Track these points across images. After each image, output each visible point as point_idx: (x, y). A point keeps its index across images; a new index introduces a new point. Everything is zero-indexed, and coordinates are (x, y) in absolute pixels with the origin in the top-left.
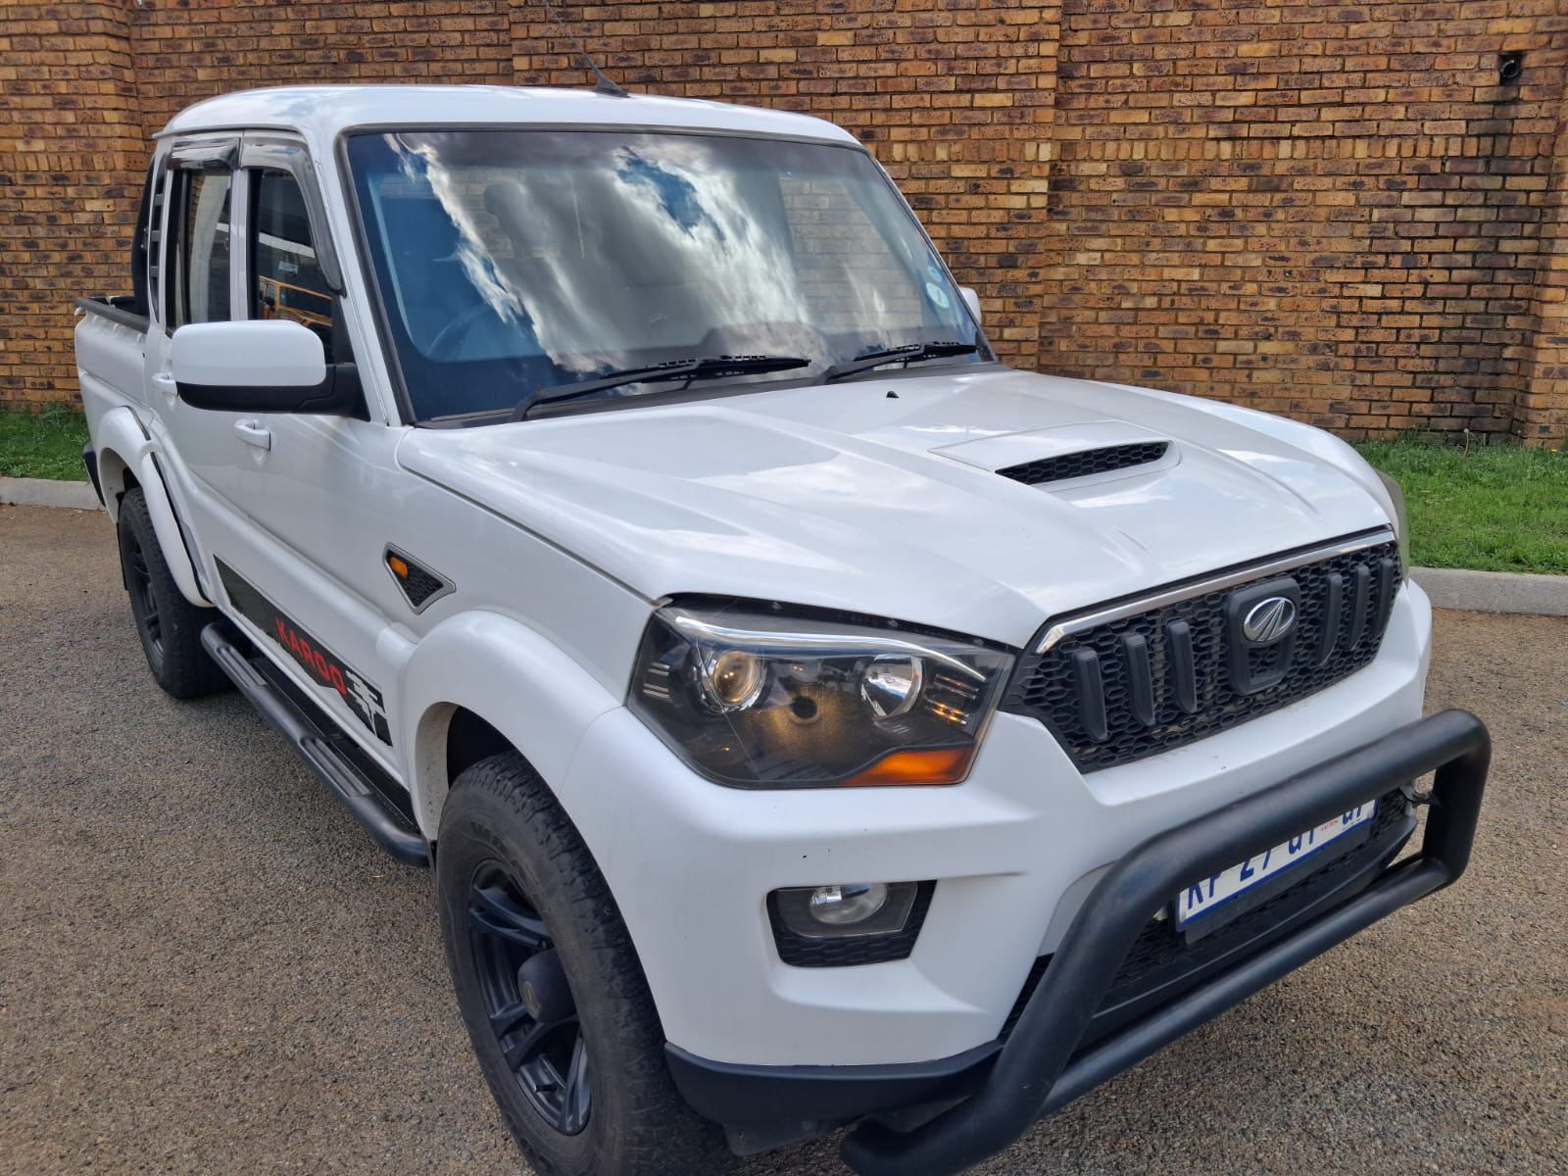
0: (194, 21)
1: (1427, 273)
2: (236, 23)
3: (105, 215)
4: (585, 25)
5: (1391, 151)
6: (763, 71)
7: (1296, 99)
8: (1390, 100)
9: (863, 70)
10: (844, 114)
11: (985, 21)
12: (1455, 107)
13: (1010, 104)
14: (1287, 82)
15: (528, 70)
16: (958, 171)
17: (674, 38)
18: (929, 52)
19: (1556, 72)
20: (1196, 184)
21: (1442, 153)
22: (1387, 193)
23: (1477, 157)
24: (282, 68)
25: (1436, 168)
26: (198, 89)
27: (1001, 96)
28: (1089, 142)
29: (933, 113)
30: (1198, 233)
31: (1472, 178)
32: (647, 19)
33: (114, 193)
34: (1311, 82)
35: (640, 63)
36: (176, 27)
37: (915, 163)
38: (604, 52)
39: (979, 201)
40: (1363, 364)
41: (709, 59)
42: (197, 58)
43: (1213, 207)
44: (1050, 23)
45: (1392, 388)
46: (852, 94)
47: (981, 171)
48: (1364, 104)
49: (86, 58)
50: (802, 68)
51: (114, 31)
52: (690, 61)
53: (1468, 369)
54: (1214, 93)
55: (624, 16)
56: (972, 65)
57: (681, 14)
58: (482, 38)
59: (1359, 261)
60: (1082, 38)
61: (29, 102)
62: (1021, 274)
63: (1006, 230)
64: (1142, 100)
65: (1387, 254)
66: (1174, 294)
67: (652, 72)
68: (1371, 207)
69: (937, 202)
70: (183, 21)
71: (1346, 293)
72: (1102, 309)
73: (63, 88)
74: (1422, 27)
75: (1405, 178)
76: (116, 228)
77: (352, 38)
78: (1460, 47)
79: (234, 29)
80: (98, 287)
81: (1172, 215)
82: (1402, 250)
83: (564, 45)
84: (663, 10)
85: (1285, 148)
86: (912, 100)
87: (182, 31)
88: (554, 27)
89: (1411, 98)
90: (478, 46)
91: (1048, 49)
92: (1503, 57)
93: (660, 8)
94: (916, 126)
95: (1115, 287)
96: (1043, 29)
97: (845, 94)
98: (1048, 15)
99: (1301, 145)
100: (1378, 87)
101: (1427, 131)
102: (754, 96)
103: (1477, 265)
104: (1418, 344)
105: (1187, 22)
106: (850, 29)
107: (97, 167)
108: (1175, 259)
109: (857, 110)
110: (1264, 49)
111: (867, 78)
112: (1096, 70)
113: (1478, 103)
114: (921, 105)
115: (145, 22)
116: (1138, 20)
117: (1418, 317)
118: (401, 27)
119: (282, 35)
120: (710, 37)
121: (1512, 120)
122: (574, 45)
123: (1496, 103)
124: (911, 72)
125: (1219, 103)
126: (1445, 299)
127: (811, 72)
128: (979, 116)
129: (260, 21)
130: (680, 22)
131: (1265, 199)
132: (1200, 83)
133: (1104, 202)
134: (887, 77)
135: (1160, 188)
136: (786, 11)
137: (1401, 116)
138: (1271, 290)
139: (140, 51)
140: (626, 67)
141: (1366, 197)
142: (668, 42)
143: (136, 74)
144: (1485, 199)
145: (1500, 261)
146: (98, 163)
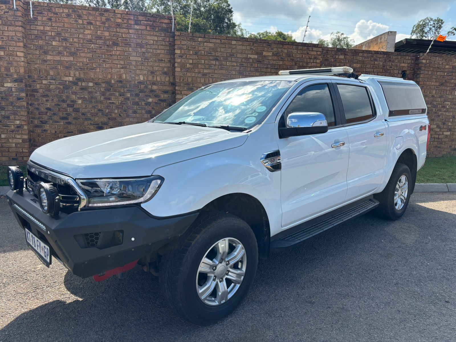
0: (53, 25)
2: (70, 28)
3: (13, 89)
4: (199, 43)
6: (248, 60)
15: (180, 54)
17: (224, 49)
18: (291, 59)
19: (412, 75)
24: (87, 45)
26: (52, 48)
32: (217, 43)
33: (18, 81)
35: (214, 55)
36: (45, 27)
38: (203, 51)
41: (234, 56)
42: (53, 38)
46: (271, 68)
49: (12, 34)
50: (259, 60)
51: (23, 25)
52: (228, 56)
55: (210, 41)
56: (301, 63)
58: (159, 43)
67: (217, 58)
70: (49, 25)
76: (17, 93)
77: (115, 38)
78: (395, 69)
79: (69, 30)
80: (7, 114)
84: (222, 41)
87: (48, 28)
88: (189, 42)
90: (158, 45)
91: (318, 61)
92: (403, 71)
93: (221, 40)
96: (318, 56)
97: (269, 68)
98: (319, 53)
102: (245, 67)
105: (343, 58)
106: (271, 52)
107: (11, 71)
109: (272, 73)
111: (275, 64)
115: (33, 24)
119: (88, 34)
120: (234, 49)
122: (195, 48)
124: (286, 64)
127: (261, 62)
129: (80, 29)
130: (226, 45)
136: (255, 45)
139: (29, 33)
140: (210, 56)
142: (222, 50)
143: (26, 40)
146: (12, 70)
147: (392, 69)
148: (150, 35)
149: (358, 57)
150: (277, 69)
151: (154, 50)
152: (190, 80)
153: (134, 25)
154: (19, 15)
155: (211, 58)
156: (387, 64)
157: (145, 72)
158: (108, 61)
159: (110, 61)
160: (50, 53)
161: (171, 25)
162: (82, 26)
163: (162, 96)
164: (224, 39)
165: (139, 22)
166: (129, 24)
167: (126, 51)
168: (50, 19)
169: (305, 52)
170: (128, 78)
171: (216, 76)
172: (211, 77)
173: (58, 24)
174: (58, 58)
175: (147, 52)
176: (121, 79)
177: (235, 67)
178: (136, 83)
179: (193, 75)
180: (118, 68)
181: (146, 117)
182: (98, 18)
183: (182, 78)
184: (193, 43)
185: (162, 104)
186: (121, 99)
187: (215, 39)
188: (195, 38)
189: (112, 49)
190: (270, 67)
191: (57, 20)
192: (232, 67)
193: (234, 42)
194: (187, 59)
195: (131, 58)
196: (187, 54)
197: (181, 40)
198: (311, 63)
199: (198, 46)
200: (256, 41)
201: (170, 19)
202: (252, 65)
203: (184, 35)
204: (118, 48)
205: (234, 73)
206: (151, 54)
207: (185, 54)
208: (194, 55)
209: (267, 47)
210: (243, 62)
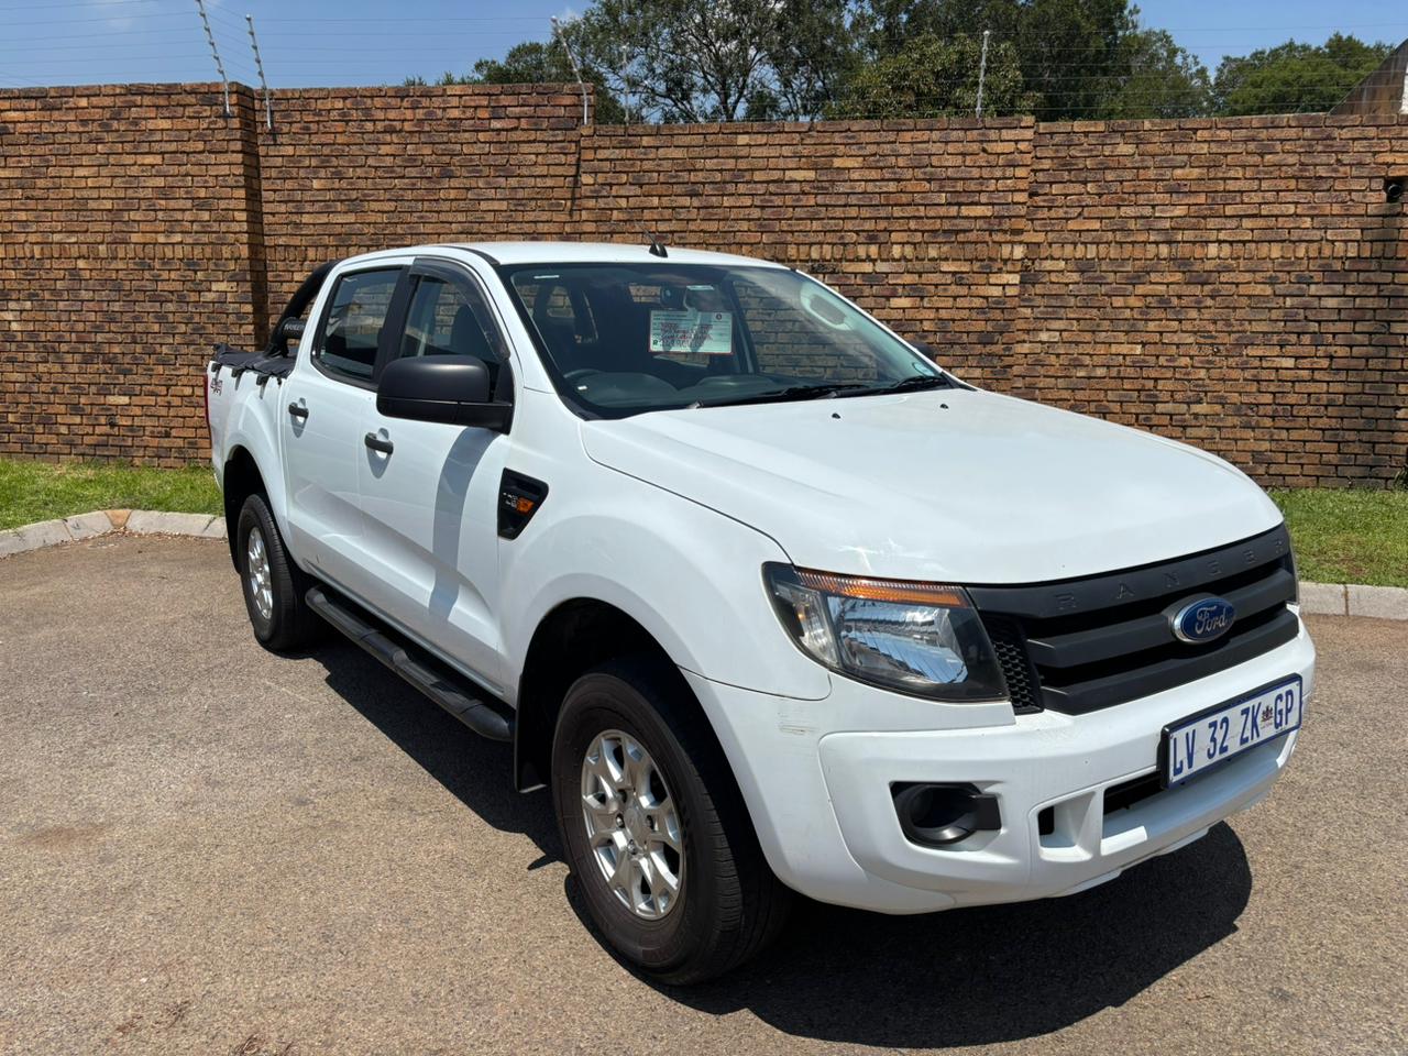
0: (313, 142)
1: (1332, 349)
2: (348, 145)
3: (229, 295)
4: (643, 150)
5: (1301, 252)
6: (787, 187)
7: (1222, 211)
8: (1299, 211)
9: (870, 187)
10: (853, 221)
11: (971, 150)
12: (1351, 219)
13: (989, 214)
14: (1213, 199)
15: (593, 185)
16: (945, 267)
17: (715, 161)
18: (925, 173)
20: (1139, 277)
21: (1342, 254)
22: (1298, 285)
23: (1371, 258)
25: (1337, 265)
26: (313, 195)
27: (983, 207)
28: (1050, 244)
29: (925, 220)
30: (1140, 317)
31: (1367, 274)
32: (694, 146)
33: (238, 278)
34: (1235, 197)
35: (686, 180)
36: (297, 147)
37: (911, 260)
39: (963, 291)
40: (1280, 423)
41: (743, 177)
42: (313, 172)
43: (1153, 296)
44: (1021, 152)
45: (1305, 442)
46: (859, 206)
47: (965, 267)
48: (1277, 216)
49: (225, 170)
50: (820, 185)
51: (248, 150)
52: (728, 179)
53: (1367, 427)
54: (1153, 206)
55: (676, 144)
57: (722, 142)
58: (551, 159)
59: (1275, 338)
60: (1046, 164)
61: (172, 204)
62: (997, 349)
63: (985, 313)
64: (1095, 212)
65: (1299, 334)
66: (1121, 366)
67: (696, 187)
68: (1285, 296)
69: (929, 292)
70: (303, 142)
71: (1265, 364)
72: (1061, 377)
73: (202, 193)
74: (1324, 158)
75: (1312, 274)
76: (236, 305)
77: (446, 159)
78: (1354, 173)
79: (347, 149)
81: (1118, 302)
82: (1311, 331)
83: (626, 166)
84: (707, 139)
85: (1213, 250)
86: (910, 211)
87: (302, 150)
88: (617, 151)
89: (1316, 212)
90: (548, 165)
91: (1021, 172)
92: (1388, 181)
93: (705, 138)
94: (911, 231)
95: (1071, 360)
96: (1018, 157)
97: (855, 205)
98: (1022, 146)
99: (1226, 249)
100: (1289, 203)
101: (1329, 238)
102: (780, 207)
103: (1373, 343)
104: (1326, 407)
105: (1132, 151)
106: (860, 156)
107: (225, 256)
108: (1122, 337)
109: (864, 219)
110: (1196, 173)
111: (873, 193)
112: (1056, 189)
113: (1370, 216)
114: (916, 214)
116: (1091, 150)
117: (1325, 384)
118: (487, 150)
119: (387, 155)
120: (745, 160)
121: (1399, 229)
122: (632, 165)
123: (1384, 216)
124: (910, 189)
125: (1157, 215)
126: (1347, 370)
127: (827, 189)
128: (965, 224)
129: (369, 144)
130: (720, 149)
131: (1197, 290)
132: (1142, 199)
133: (1063, 291)
134: (890, 193)
135: (1109, 281)
136: (808, 141)
137: (1308, 225)
138: (1201, 362)
140: (674, 183)
141: (1280, 289)
142: (709, 164)
144: (1379, 291)
145: (1392, 340)
146: (226, 252)
147: (1339, 175)
148: (529, 142)
149: (1193, 148)
150: (876, 206)
151: (538, 179)
153: (490, 119)
154: (235, 126)
155: (678, 189)
159: (434, 217)
160: (308, 208)
161: (580, 109)
162: (371, 136)
164: (714, 133)
165: (501, 112)
166: (479, 119)
167: (468, 189)
168: (306, 129)
169: (975, 147)
173: (325, 139)
174: (323, 219)
175: (522, 188)
177: (747, 211)
182: (409, 114)
184: (629, 151)
187: (689, 134)
188: (630, 138)
189: (438, 187)
190: (855, 202)
191: (322, 128)
192: (739, 210)
193: (743, 139)
194: (615, 197)
195: (484, 206)
196: (611, 185)
197: (595, 149)
198: (997, 179)
199: (642, 160)
200: (810, 130)
201: (579, 95)
202: (798, 200)
203: (602, 132)
204: (454, 183)
205: (746, 229)
206: (530, 191)
207: (608, 184)
208: (631, 184)
209: (845, 145)
210: (771, 194)
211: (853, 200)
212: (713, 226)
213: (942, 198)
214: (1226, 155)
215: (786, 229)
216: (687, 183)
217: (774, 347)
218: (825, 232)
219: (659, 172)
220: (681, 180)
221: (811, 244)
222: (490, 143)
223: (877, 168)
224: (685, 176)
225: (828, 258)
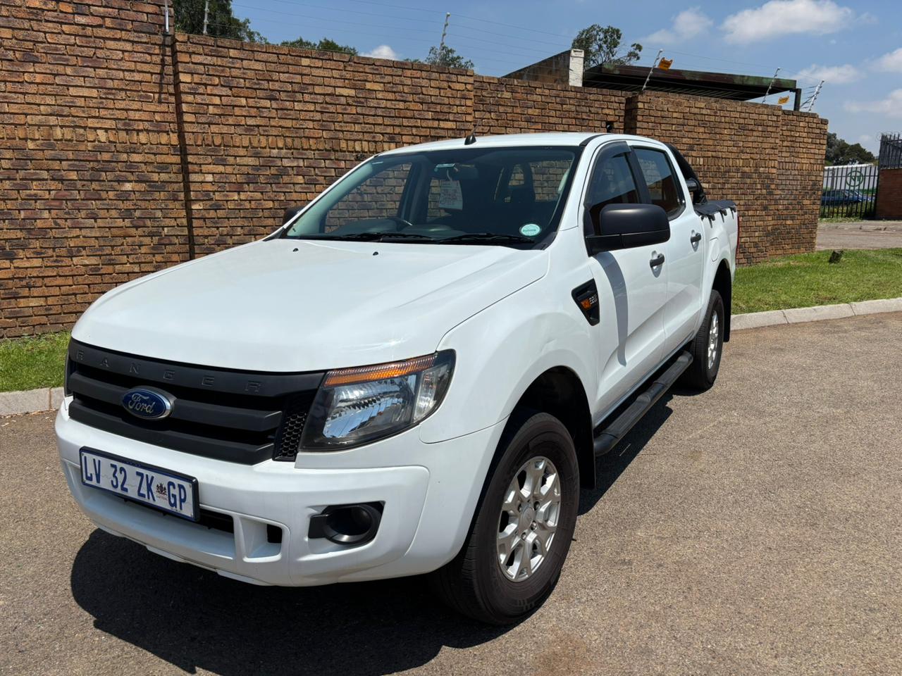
147: (591, 118)
148: (115, 39)
149: (534, 97)
150: (393, 117)
151: (126, 73)
152: (218, 141)
153: (74, 14)
155: (260, 93)
156: (582, 110)
157: (109, 124)
158: (15, 99)
159: (20, 98)
161: (162, 18)
163: (155, 177)
164: (284, 54)
165: (85, 9)
166: (62, 12)
167: (58, 75)
169: (445, 85)
170: (69, 138)
171: (274, 132)
172: (263, 135)
175: (111, 79)
176: (52, 141)
177: (312, 114)
178: (90, 149)
179: (225, 129)
180: (43, 115)
181: (121, 225)
183: (200, 137)
184: (219, 59)
185: (156, 195)
186: (54, 185)
187: (266, 52)
188: (220, 49)
189: (21, 70)
190: (380, 114)
192: (306, 113)
193: (305, 62)
194: (208, 95)
195: (73, 91)
196: (206, 85)
197: (191, 54)
198: (457, 106)
199: (230, 68)
200: (349, 61)
201: (159, 6)
202: (345, 109)
203: (195, 41)
204: (39, 68)
205: (312, 127)
206: (119, 82)
207: (203, 84)
208: (222, 86)
209: (373, 74)
210: (327, 103)
211: (379, 112)
212: (288, 123)
213: (430, 115)
214: (548, 103)
215: (338, 129)
216: (267, 90)
217: (336, 212)
218: (363, 132)
219: (245, 79)
220: (262, 87)
221: (355, 140)
222: (76, 35)
223: (392, 92)
224: (265, 85)
225: (366, 150)
